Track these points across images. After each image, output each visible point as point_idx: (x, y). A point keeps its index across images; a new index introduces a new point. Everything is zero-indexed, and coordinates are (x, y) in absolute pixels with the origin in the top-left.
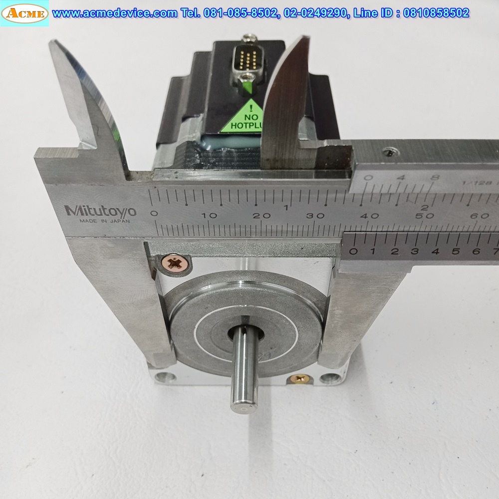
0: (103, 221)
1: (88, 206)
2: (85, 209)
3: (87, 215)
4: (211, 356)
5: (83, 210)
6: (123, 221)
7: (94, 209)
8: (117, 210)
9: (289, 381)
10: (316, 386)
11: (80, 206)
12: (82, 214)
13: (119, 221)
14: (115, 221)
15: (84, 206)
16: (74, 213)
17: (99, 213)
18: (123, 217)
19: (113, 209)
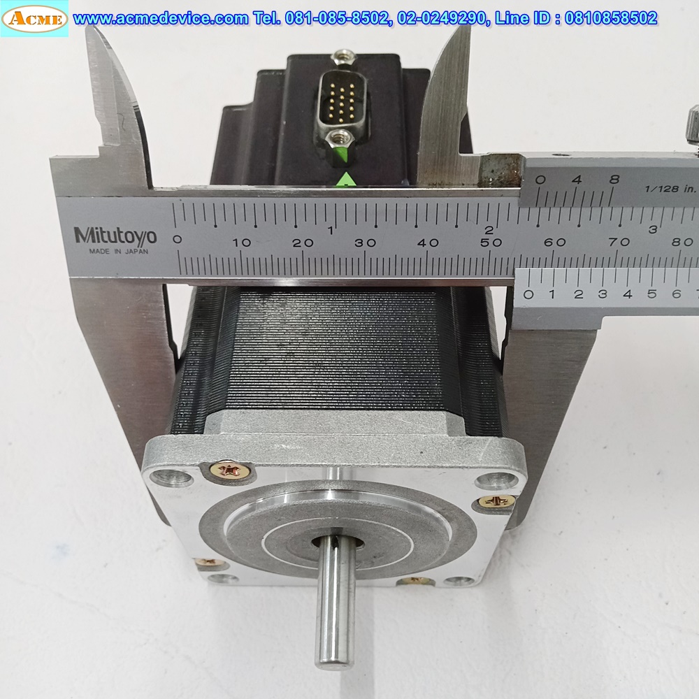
0: (116, 251)
1: (101, 228)
2: (97, 232)
3: (99, 242)
4: (287, 564)
5: (95, 233)
6: (141, 251)
7: (108, 232)
8: (135, 235)
9: (400, 583)
10: (440, 588)
11: (92, 228)
12: (94, 241)
13: (135, 251)
14: (131, 251)
15: (97, 228)
16: (84, 239)
17: (113, 239)
18: (140, 245)
19: (131, 232)
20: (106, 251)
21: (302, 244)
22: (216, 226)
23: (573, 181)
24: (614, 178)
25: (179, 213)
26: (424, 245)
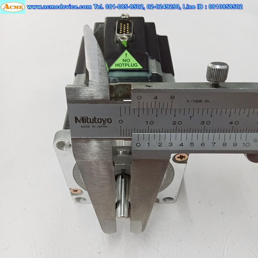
0: (93, 126)
1: (87, 117)
2: (85, 119)
3: (86, 123)
6: (104, 127)
7: (90, 119)
10: (161, 203)
11: (83, 117)
12: (83, 122)
13: (102, 126)
14: (100, 126)
15: (85, 117)
16: (79, 122)
17: (92, 121)
18: (104, 124)
19: (100, 119)
20: (88, 127)
21: (177, 123)
22: (139, 116)
23: (154, 98)
24: (172, 97)
25: (123, 110)
26: (232, 124)
